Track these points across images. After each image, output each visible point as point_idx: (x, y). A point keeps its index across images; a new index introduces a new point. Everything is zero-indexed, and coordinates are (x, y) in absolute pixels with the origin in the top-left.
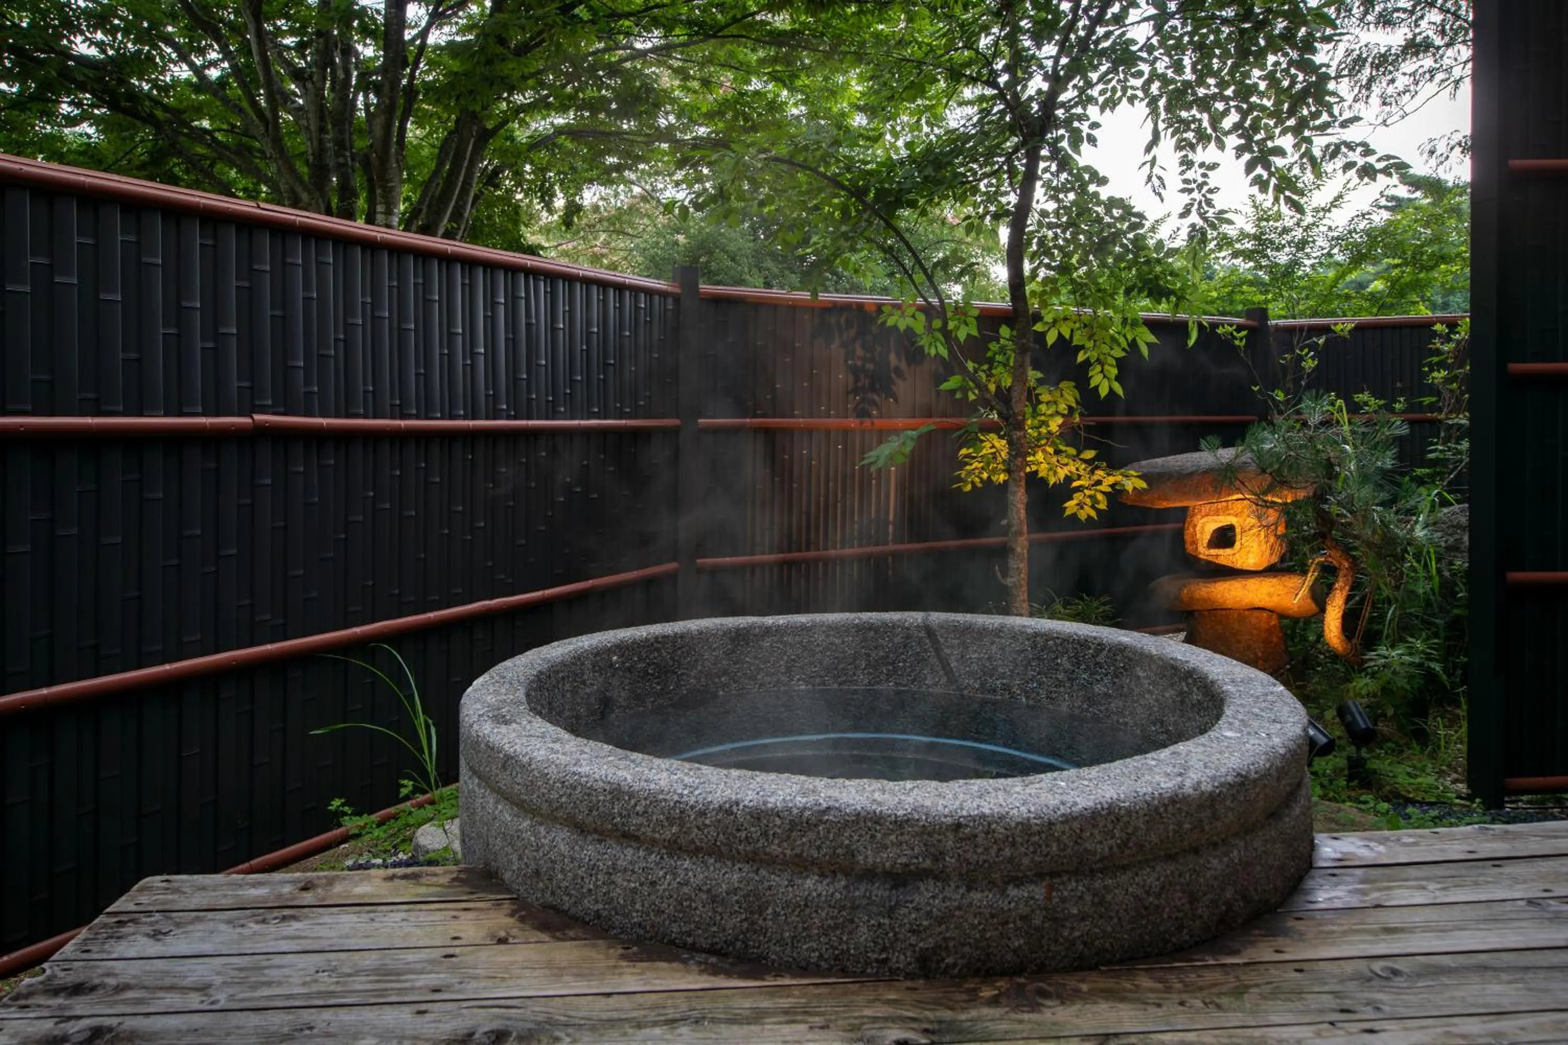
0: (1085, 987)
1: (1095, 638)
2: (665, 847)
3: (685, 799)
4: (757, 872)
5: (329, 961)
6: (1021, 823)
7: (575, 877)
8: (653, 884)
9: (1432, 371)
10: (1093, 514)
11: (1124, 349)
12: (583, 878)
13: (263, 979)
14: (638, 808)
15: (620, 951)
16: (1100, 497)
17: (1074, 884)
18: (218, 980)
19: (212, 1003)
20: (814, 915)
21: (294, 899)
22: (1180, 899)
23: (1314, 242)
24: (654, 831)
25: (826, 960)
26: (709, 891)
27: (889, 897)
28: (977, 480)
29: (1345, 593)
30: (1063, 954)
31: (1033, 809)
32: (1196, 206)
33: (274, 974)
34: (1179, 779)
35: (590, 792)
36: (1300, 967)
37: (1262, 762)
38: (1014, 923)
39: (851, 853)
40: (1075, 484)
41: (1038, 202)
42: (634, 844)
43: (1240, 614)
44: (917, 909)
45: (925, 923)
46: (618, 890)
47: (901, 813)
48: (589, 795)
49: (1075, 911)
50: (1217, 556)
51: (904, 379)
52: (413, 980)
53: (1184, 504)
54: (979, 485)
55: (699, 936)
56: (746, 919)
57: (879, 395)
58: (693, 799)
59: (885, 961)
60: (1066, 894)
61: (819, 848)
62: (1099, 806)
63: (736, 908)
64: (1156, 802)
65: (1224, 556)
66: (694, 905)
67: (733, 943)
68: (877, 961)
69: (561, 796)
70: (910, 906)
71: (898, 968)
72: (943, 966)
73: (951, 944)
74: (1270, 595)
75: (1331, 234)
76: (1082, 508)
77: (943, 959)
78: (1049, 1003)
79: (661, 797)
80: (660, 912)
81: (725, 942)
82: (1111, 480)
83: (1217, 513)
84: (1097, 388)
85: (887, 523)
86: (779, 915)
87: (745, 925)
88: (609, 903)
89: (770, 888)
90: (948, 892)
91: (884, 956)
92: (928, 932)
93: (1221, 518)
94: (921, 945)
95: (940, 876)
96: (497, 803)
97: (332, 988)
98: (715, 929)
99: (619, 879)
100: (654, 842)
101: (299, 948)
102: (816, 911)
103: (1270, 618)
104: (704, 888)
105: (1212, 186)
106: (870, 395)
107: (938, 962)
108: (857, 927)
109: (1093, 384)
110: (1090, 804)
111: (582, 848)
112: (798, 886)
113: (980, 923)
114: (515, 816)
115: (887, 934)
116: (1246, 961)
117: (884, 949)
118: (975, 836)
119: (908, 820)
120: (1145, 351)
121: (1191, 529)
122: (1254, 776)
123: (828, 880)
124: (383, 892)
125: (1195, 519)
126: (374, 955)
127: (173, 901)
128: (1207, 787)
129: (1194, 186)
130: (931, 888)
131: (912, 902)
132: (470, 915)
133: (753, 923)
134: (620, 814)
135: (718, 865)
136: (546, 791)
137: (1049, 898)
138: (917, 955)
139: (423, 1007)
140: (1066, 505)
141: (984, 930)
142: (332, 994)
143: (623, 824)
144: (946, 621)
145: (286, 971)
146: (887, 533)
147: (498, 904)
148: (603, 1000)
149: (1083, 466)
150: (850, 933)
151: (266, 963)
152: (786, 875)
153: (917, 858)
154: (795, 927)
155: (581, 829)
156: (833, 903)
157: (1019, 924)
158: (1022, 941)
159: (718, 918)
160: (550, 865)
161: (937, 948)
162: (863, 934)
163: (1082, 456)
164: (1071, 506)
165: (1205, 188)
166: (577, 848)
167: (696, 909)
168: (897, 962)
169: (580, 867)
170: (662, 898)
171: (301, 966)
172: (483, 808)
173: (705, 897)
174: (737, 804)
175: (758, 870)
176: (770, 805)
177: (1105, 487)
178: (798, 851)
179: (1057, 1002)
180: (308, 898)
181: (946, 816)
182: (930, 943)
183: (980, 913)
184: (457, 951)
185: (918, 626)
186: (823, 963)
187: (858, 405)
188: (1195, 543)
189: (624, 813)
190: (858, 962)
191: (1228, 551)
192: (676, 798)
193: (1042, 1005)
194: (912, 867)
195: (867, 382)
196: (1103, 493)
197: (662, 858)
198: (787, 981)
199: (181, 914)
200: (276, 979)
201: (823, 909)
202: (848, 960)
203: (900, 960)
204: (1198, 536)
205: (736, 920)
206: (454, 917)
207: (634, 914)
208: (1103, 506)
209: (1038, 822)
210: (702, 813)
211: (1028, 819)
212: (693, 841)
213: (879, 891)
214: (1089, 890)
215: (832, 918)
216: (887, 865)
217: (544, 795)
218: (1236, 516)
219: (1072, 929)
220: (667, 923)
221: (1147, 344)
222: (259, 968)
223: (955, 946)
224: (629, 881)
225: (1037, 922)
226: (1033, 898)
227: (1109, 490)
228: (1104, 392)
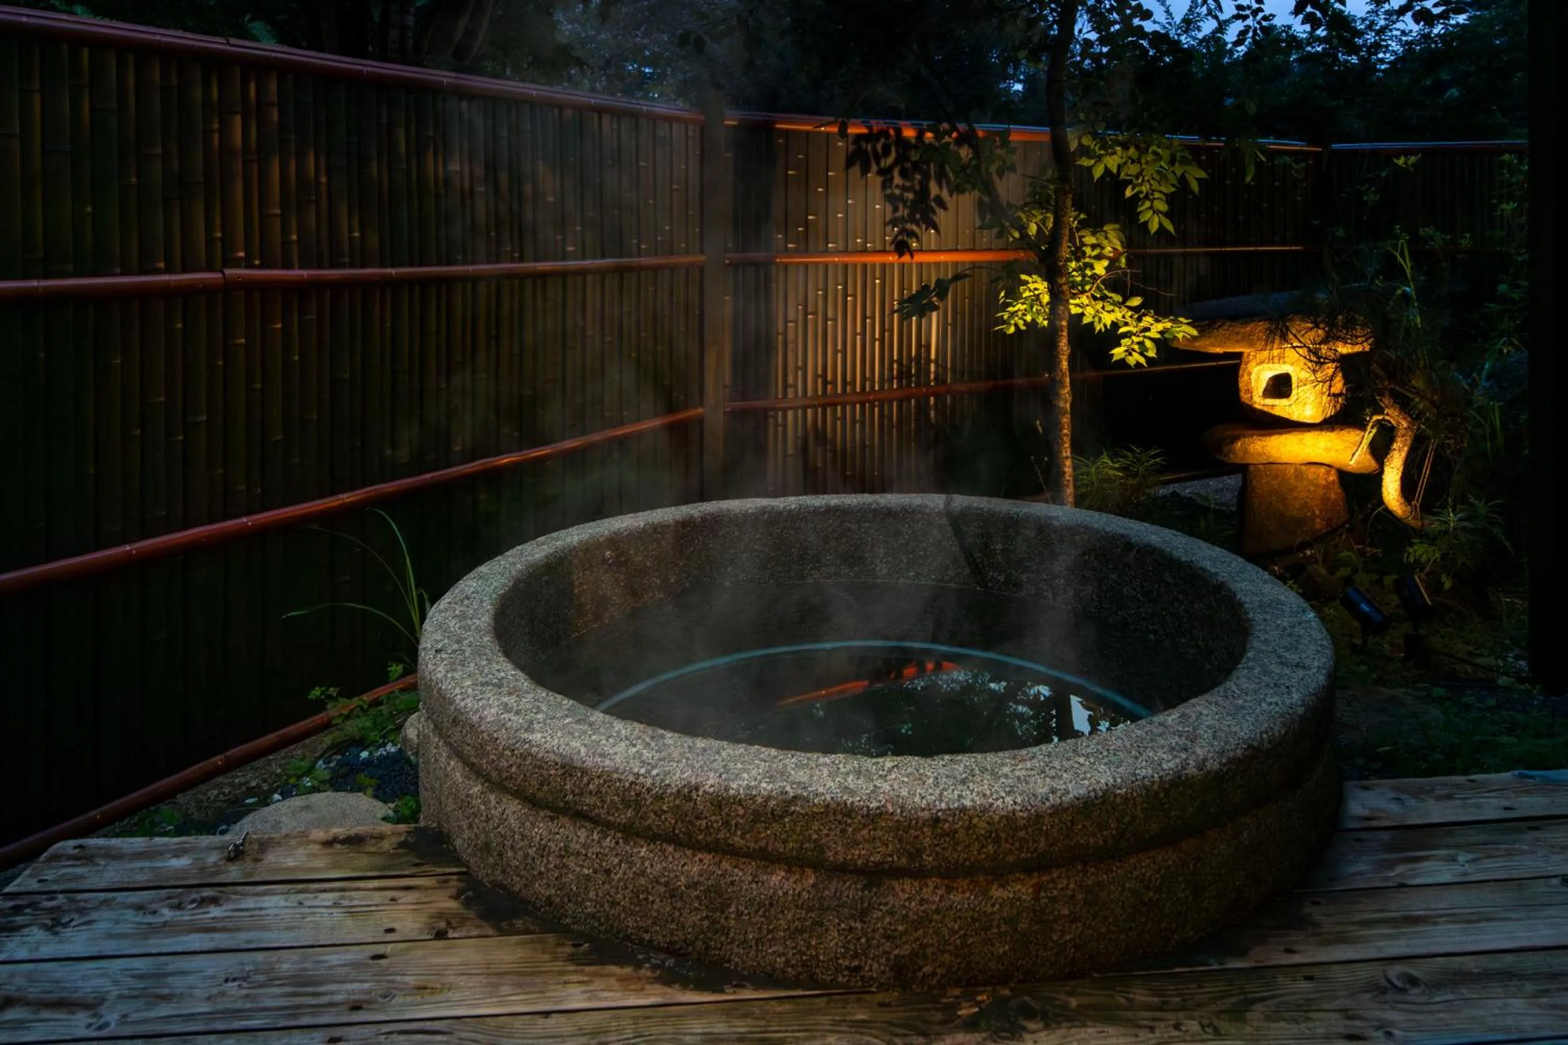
0: (1073, 1002)
1: (1123, 536)
2: (620, 831)
3: (641, 779)
4: (718, 864)
5: (242, 964)
6: (1007, 817)
7: (526, 856)
8: (608, 872)
9: (1500, 203)
10: (1142, 360)
11: (1173, 185)
12: (533, 859)
13: (165, 991)
14: (591, 787)
15: (569, 950)
16: (1148, 343)
17: (1065, 881)
18: (115, 992)
19: (100, 1028)
20: (780, 916)
21: (218, 873)
22: (1183, 891)
23: (1388, 46)
24: (608, 813)
25: (793, 966)
26: (666, 884)
27: (861, 898)
28: (1021, 322)
29: (1404, 454)
30: (1052, 959)
31: (1019, 800)
32: (1250, 34)
33: (178, 983)
34: (1184, 756)
35: (540, 765)
36: (1309, 971)
37: (1276, 729)
38: (998, 926)
39: (820, 849)
40: (1123, 330)
41: (1080, 31)
42: (588, 825)
43: (1296, 469)
44: (891, 913)
45: (900, 928)
46: (571, 876)
47: (874, 805)
48: (540, 767)
49: (1066, 912)
50: (1273, 406)
51: (946, 209)
52: (332, 993)
53: (1238, 350)
54: (1023, 328)
55: (656, 932)
56: (707, 917)
57: (918, 225)
58: (649, 781)
59: (858, 969)
60: (1055, 892)
61: (785, 842)
62: (1092, 794)
63: (696, 905)
64: (1156, 787)
65: (1281, 407)
66: (651, 898)
67: (693, 943)
68: (848, 968)
69: (511, 766)
70: (884, 908)
71: (871, 978)
72: (920, 975)
73: (929, 951)
74: (1327, 450)
75: (1404, 38)
76: (1130, 354)
77: (920, 968)
78: (1031, 1026)
79: (615, 776)
80: (614, 904)
81: (685, 941)
82: (1160, 327)
83: (1271, 360)
84: (1146, 223)
85: (928, 360)
86: (742, 914)
87: (706, 923)
88: (561, 889)
89: (732, 883)
90: (927, 892)
91: (855, 963)
92: (904, 939)
93: (1277, 366)
94: (896, 952)
95: (919, 874)
96: (449, 757)
97: (239, 1005)
98: (673, 926)
99: (571, 862)
100: (608, 825)
101: (211, 945)
102: (782, 912)
103: (1328, 473)
104: (662, 880)
105: (1267, 12)
106: (909, 226)
107: (915, 971)
108: (827, 930)
109: (1143, 219)
110: (1082, 791)
111: (533, 825)
112: (763, 883)
113: (960, 929)
114: (466, 777)
115: (858, 939)
116: (1253, 964)
117: (855, 956)
118: (956, 832)
119: (881, 814)
120: (1195, 186)
121: (1246, 377)
122: (1267, 745)
123: (797, 876)
124: (319, 863)
125: (1250, 366)
126: (295, 956)
127: (82, 877)
128: (1213, 765)
129: (1248, 12)
130: (907, 887)
131: (886, 904)
132: (411, 897)
133: (714, 922)
134: (573, 792)
135: (677, 855)
136: (495, 758)
137: (1037, 899)
138: (891, 963)
139: (337, 1032)
140: (1113, 352)
141: (965, 935)
142: (236, 1013)
143: (576, 803)
144: (969, 508)
145: (191, 980)
146: (929, 372)
147: (443, 882)
148: (541, 1021)
149: (1130, 313)
150: (819, 937)
151: (171, 968)
152: (750, 869)
153: (891, 856)
154: (760, 929)
155: (533, 802)
156: (800, 902)
157: (1003, 928)
158: (1007, 947)
159: (677, 914)
160: (500, 840)
161: (913, 955)
162: (834, 940)
163: (1128, 304)
164: (1118, 353)
165: (1260, 15)
166: (528, 824)
167: (653, 902)
168: (870, 970)
169: (530, 846)
170: (617, 888)
171: (211, 971)
172: (436, 760)
173: (662, 889)
174: (697, 789)
175: (721, 861)
176: (732, 792)
177: (1153, 334)
178: (763, 844)
179: (1041, 1025)
180: (234, 872)
181: (923, 810)
182: (906, 950)
183: (960, 918)
184: (388, 949)
185: (939, 513)
186: (790, 970)
187: (897, 236)
188: (1249, 391)
189: (577, 791)
190: (828, 969)
191: (1284, 402)
192: (631, 778)
193: (1024, 1029)
194: (886, 866)
195: (906, 212)
196: (1153, 340)
197: (617, 843)
198: (747, 994)
199: (87, 895)
200: (178, 991)
201: (789, 910)
202: (817, 966)
203: (874, 968)
204: (1253, 384)
205: (696, 918)
206: (393, 899)
207: (588, 904)
208: (1152, 354)
209: (1025, 815)
210: (659, 798)
211: (1014, 812)
212: (649, 828)
213: (851, 890)
214: (1081, 886)
215: (799, 919)
216: (859, 862)
217: (493, 761)
218: (1292, 364)
219: (1063, 933)
220: (623, 915)
221: (1196, 179)
222: (161, 975)
223: (933, 954)
224: (582, 866)
225: (1022, 926)
226: (1019, 899)
227: (1158, 336)
228: (1154, 227)
